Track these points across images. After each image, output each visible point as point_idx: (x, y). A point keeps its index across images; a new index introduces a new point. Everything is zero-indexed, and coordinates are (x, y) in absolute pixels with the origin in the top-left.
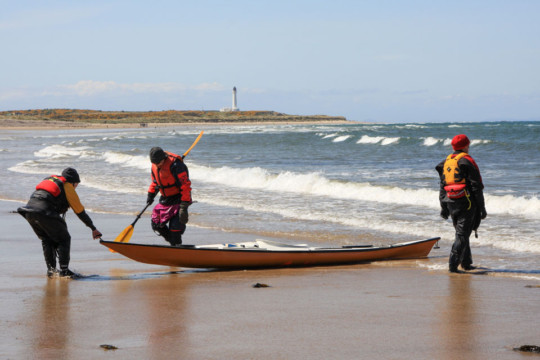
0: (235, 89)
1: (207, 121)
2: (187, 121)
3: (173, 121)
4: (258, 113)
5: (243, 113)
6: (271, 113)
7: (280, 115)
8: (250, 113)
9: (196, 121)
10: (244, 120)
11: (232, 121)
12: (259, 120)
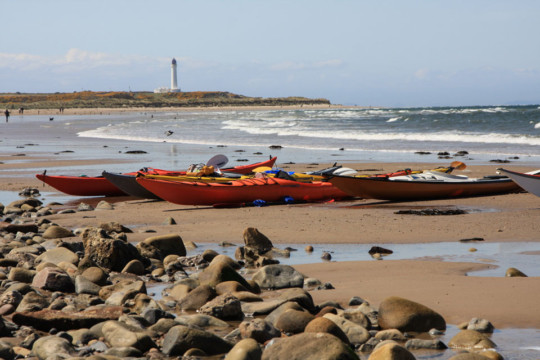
0: (174, 62)
1: (147, 106)
2: (120, 105)
3: (103, 105)
4: (207, 95)
5: (186, 95)
6: (225, 94)
7: (237, 97)
8: (196, 94)
9: (132, 105)
10: (196, 104)
11: (180, 105)
12: (216, 104)
